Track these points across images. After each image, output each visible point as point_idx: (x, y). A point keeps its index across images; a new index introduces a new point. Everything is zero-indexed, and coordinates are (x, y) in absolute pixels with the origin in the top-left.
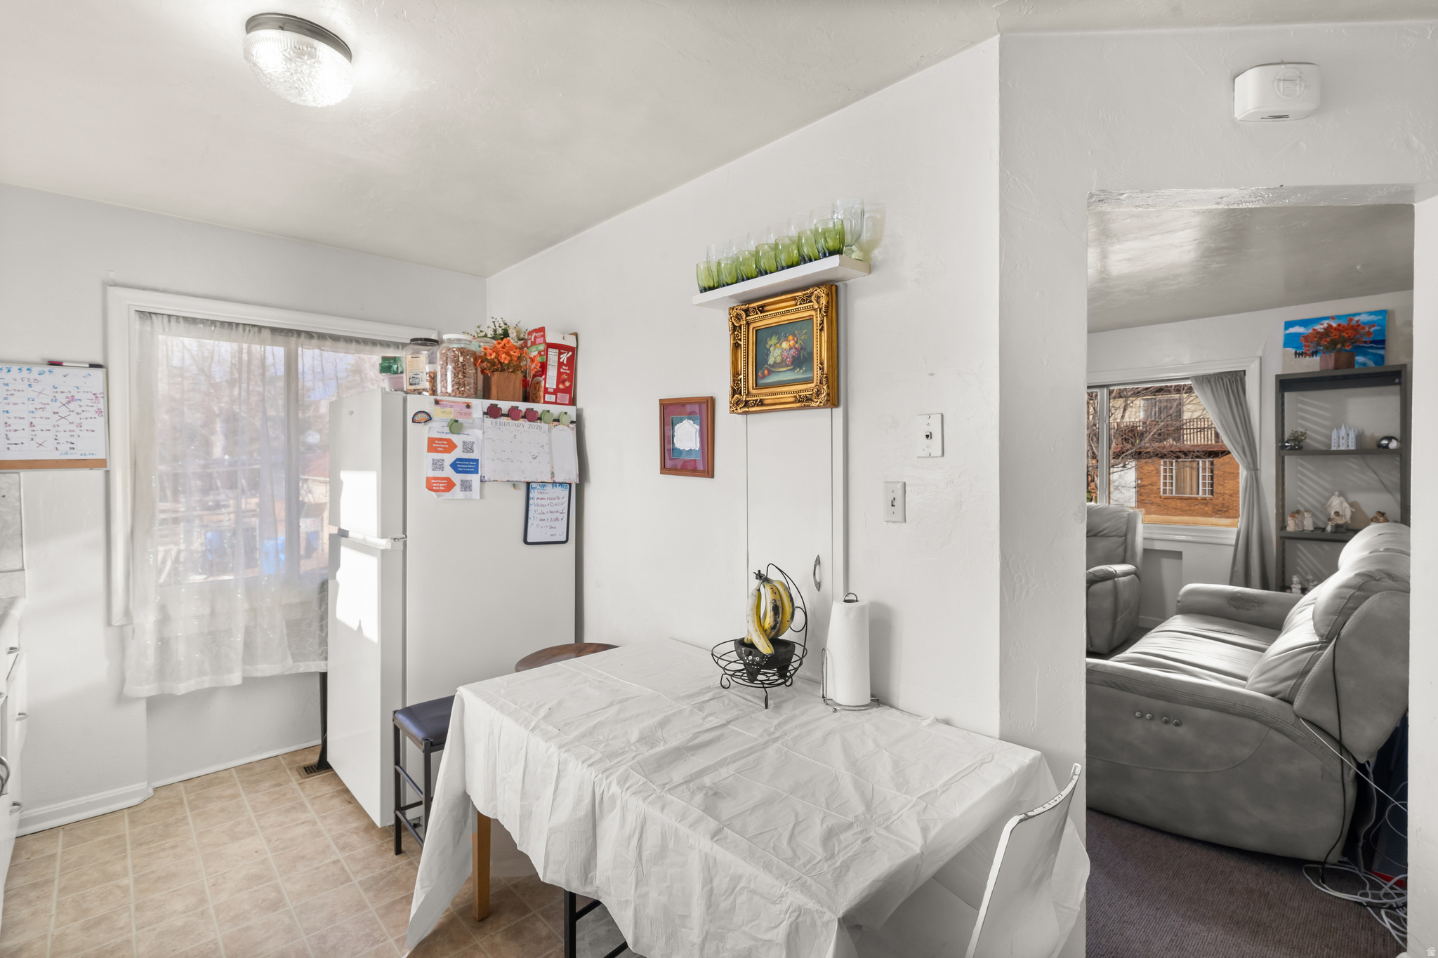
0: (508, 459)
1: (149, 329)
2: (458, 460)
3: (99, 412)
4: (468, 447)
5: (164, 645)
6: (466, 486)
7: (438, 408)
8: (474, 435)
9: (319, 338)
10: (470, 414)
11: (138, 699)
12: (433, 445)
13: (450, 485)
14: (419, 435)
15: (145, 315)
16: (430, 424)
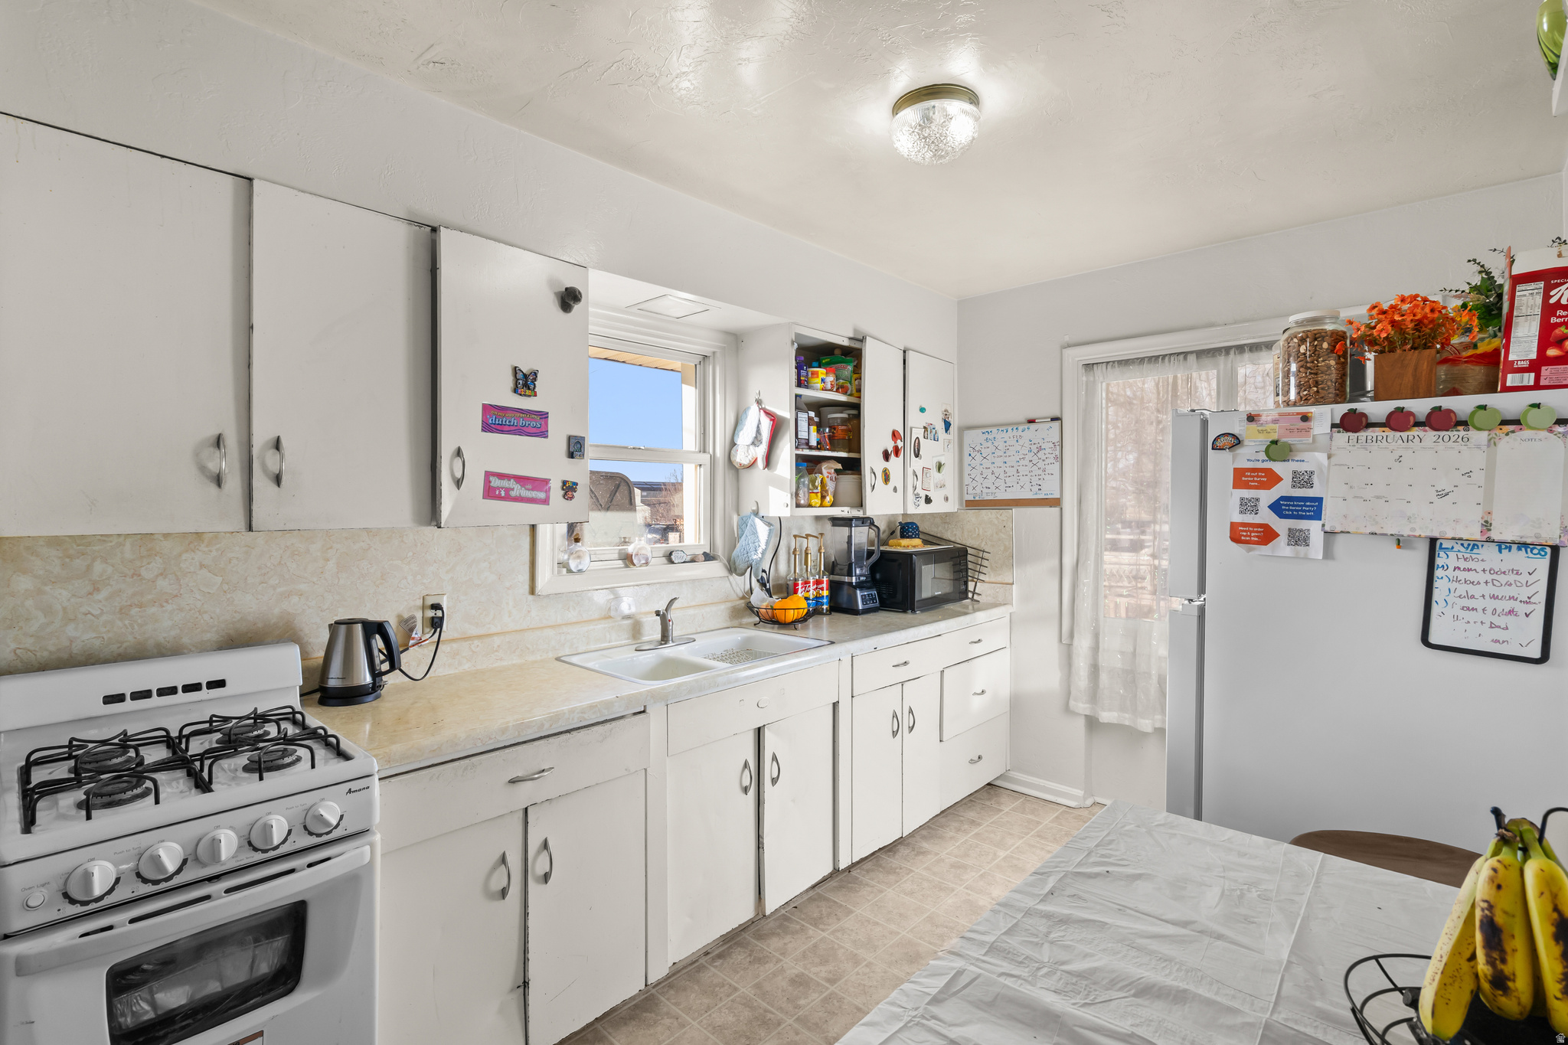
0: (1378, 497)
1: (1092, 379)
2: (1283, 498)
3: (1056, 458)
4: (1303, 479)
5: (1095, 669)
6: (1298, 539)
7: (1253, 426)
8: (1313, 460)
10: (1308, 430)
11: (1078, 714)
12: (1241, 478)
13: (1267, 535)
14: (1222, 465)
15: (1089, 367)
16: (1240, 451)
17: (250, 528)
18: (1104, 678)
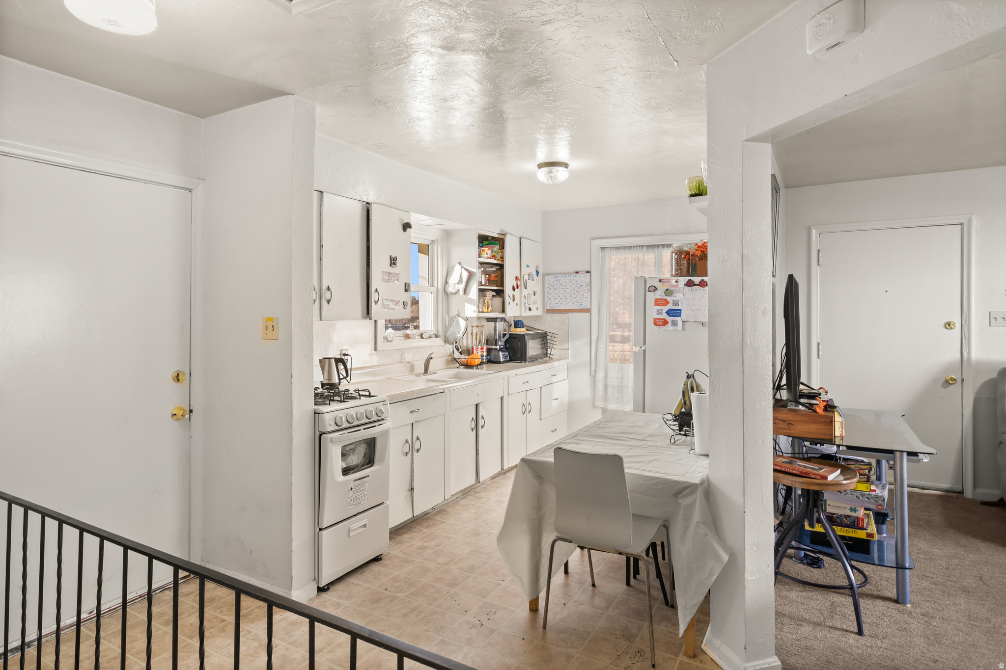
0: (697, 309)
1: (604, 254)
2: (670, 309)
3: (588, 290)
4: (676, 303)
5: (606, 386)
6: (674, 324)
7: (661, 283)
8: (678, 296)
9: (667, 247)
10: (677, 285)
11: (599, 407)
12: (658, 302)
13: (665, 323)
14: (651, 297)
15: (603, 249)
16: (657, 292)
17: (321, 319)
18: (610, 390)
